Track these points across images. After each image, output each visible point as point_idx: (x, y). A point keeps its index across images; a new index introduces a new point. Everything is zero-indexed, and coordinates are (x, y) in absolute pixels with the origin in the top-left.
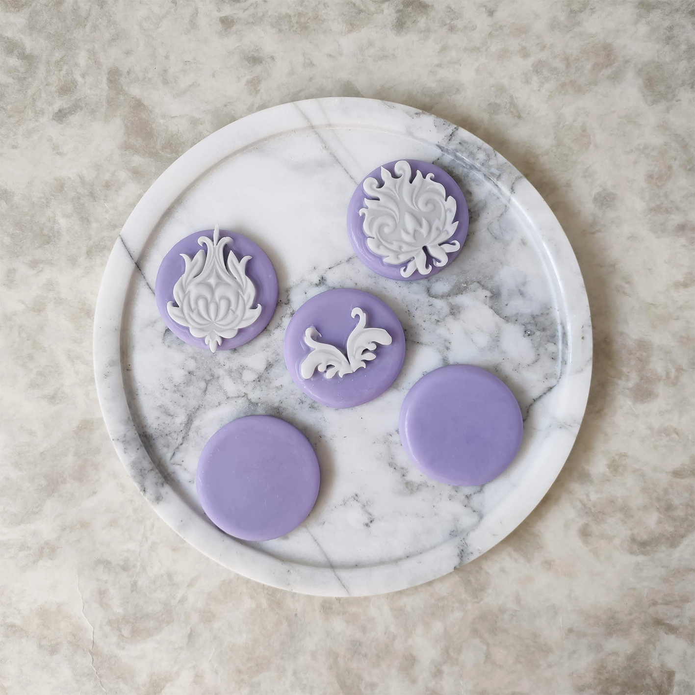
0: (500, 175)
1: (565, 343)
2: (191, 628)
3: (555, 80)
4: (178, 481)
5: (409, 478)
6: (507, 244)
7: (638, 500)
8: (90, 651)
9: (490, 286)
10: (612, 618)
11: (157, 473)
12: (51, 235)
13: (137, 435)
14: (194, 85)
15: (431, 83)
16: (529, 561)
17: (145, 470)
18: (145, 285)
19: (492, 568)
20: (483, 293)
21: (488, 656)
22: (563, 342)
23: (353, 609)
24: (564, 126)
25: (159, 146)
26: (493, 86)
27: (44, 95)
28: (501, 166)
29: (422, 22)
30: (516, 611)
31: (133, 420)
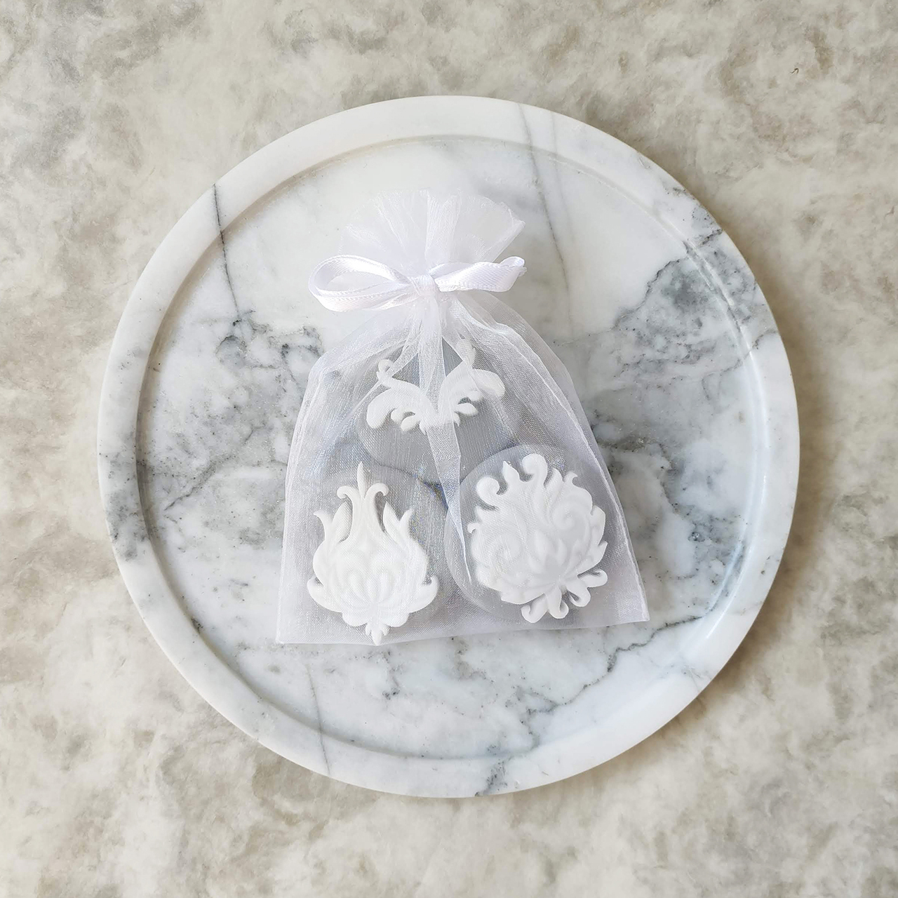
0: (749, 318)
1: (737, 569)
4: (165, 542)
5: (466, 658)
6: (718, 410)
11: (141, 521)
13: (135, 460)
17: (127, 510)
20: (661, 462)
22: (735, 566)
28: (756, 305)
31: (136, 438)
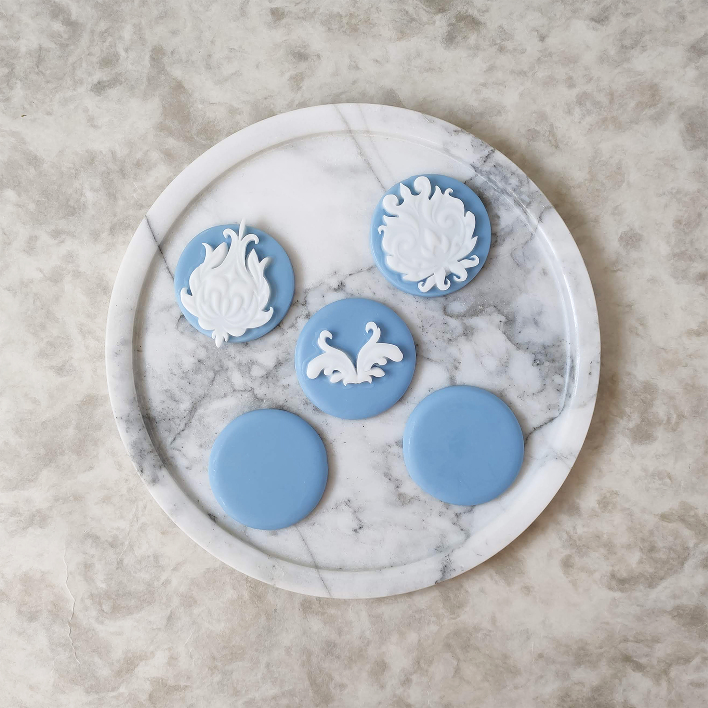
0: (530, 203)
1: (572, 377)
2: (171, 611)
3: (597, 114)
4: (176, 466)
5: (402, 490)
6: (528, 272)
7: (622, 538)
8: (68, 622)
9: (506, 311)
10: (583, 649)
11: (156, 456)
12: (76, 207)
13: (141, 416)
14: (237, 74)
15: (473, 102)
16: (509, 584)
17: (144, 451)
18: (165, 269)
19: (472, 587)
20: (498, 318)
21: (457, 670)
22: (570, 375)
23: (332, 611)
24: (600, 161)
25: (194, 131)
26: (535, 112)
27: (84, 65)
28: (532, 193)
29: (473, 39)
30: (490, 631)
31: (138, 401)
